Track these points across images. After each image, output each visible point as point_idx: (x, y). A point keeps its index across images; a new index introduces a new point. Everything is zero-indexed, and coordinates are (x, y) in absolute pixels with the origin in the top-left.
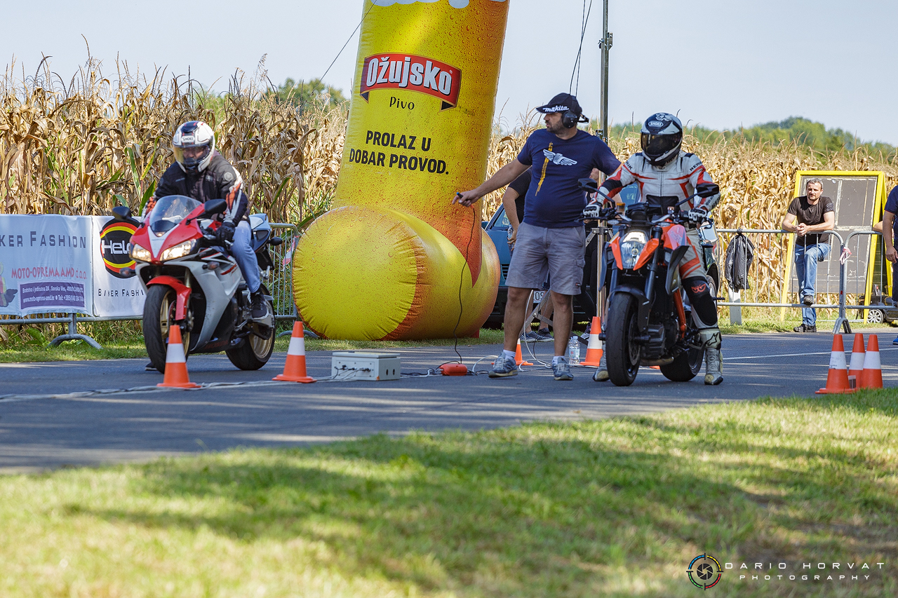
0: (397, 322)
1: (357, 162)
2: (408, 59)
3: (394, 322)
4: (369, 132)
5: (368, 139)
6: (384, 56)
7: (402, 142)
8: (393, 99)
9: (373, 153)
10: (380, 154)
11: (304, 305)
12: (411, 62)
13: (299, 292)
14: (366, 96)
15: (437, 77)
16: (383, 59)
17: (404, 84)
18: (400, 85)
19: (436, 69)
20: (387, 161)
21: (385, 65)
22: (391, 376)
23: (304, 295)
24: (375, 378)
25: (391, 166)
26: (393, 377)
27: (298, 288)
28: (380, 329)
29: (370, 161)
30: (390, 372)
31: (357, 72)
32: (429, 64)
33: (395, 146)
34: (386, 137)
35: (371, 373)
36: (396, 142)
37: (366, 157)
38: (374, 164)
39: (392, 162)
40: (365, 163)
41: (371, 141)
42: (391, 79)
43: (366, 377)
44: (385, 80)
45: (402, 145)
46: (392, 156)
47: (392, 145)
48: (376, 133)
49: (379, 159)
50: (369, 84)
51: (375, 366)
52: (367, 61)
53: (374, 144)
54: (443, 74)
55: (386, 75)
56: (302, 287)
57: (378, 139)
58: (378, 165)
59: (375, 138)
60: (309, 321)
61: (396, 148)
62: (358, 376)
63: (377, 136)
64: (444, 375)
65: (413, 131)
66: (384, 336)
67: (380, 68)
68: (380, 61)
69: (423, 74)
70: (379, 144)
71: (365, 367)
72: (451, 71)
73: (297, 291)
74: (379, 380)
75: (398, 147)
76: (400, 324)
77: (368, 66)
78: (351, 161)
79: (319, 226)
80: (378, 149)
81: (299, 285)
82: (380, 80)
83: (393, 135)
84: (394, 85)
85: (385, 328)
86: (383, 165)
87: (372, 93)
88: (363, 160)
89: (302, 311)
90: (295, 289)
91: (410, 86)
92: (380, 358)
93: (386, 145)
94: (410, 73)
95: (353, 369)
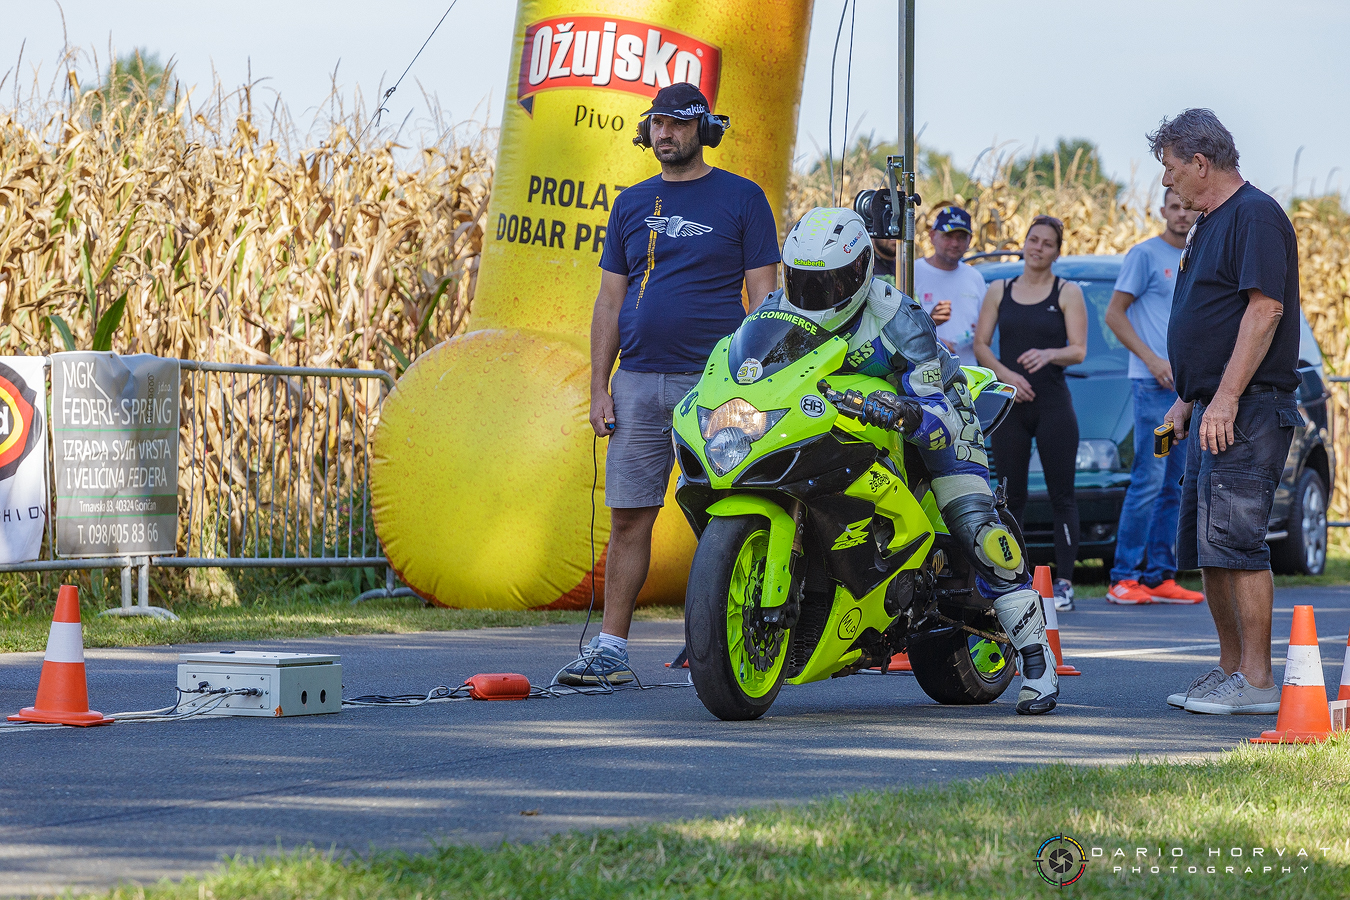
0: (581, 569)
1: (511, 240)
2: (610, 26)
3: (574, 570)
4: (534, 178)
5: (532, 192)
6: (564, 21)
7: (600, 199)
8: (582, 110)
9: (542, 222)
10: (555, 223)
11: (393, 535)
12: (618, 33)
13: (383, 509)
14: (528, 105)
15: (670, 63)
16: (561, 27)
17: (603, 78)
18: (595, 80)
19: (669, 48)
20: (569, 238)
21: (565, 39)
22: (314, 705)
23: (391, 515)
24: (271, 712)
25: (577, 247)
26: (322, 708)
27: (380, 502)
28: (546, 583)
29: (537, 238)
30: (314, 697)
31: (514, 55)
32: (653, 36)
33: (585, 206)
34: (567, 188)
35: (264, 700)
36: (588, 199)
37: (527, 230)
38: (544, 244)
39: (579, 240)
40: (526, 241)
41: (538, 197)
42: (578, 70)
43: (251, 708)
44: (566, 71)
45: (600, 203)
46: (580, 227)
47: (580, 205)
48: (548, 180)
49: (554, 234)
50: (534, 79)
51: (271, 684)
52: (531, 33)
53: (544, 202)
54: (683, 57)
55: (568, 61)
56: (387, 499)
57: (551, 192)
58: (552, 245)
59: (546, 191)
61: (587, 211)
62: (236, 707)
63: (550, 186)
64: (475, 698)
65: (621, 175)
66: (554, 598)
67: (555, 46)
68: (556, 31)
69: (642, 57)
70: (553, 203)
71: (250, 686)
72: (699, 52)
73: (378, 507)
74: (281, 716)
75: (592, 208)
76: (588, 573)
77: (532, 43)
78: (500, 238)
79: (424, 372)
80: (551, 213)
81: (382, 495)
82: (557, 71)
83: (582, 184)
84: (584, 81)
85: (556, 583)
86: (561, 246)
87: (541, 98)
88: (522, 235)
90: (376, 503)
91: (615, 83)
92: (282, 665)
93: (567, 204)
94: (615, 56)
95: (223, 691)
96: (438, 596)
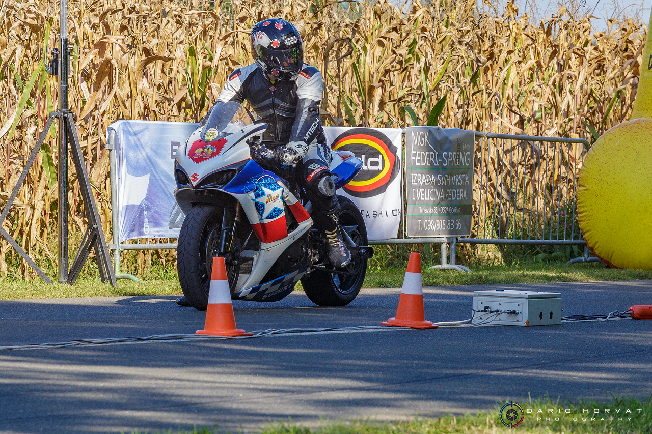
11: (589, 228)
13: (584, 214)
22: (546, 320)
23: (588, 218)
24: (523, 323)
26: (550, 322)
27: (582, 210)
30: (546, 315)
35: (519, 317)
43: (513, 321)
51: (523, 308)
56: (586, 208)
60: (594, 246)
62: (504, 320)
64: (634, 318)
71: (512, 309)
73: (581, 213)
74: (529, 326)
79: (607, 140)
81: (583, 207)
89: (587, 235)
90: (580, 211)
92: (530, 297)
95: (497, 311)
96: (612, 261)
